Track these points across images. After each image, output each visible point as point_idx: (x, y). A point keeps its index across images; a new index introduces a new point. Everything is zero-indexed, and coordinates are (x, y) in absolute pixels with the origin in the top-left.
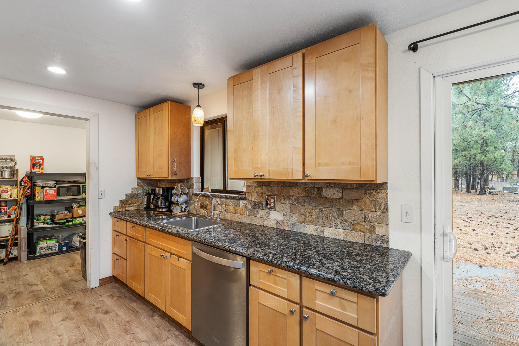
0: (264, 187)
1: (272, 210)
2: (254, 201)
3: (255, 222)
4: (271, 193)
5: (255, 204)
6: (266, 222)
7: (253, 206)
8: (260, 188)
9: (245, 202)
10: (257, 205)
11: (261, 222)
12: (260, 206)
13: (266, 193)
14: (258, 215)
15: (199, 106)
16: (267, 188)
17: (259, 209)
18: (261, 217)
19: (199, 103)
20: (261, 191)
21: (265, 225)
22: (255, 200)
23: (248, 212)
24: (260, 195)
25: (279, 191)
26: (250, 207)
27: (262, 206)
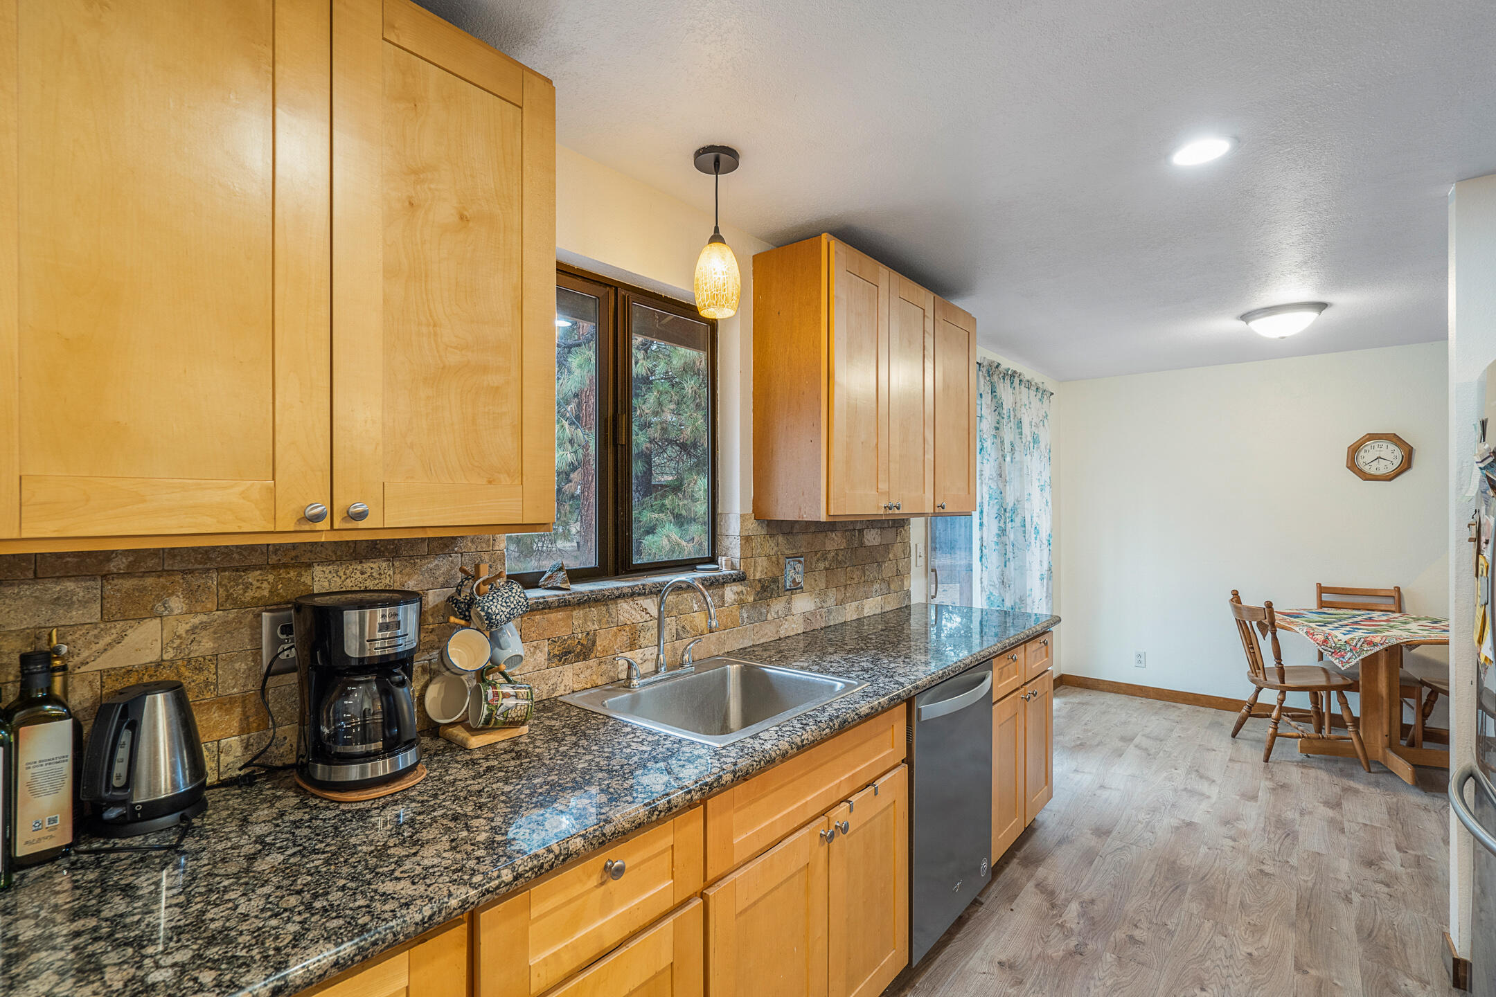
0: (780, 538)
1: (796, 593)
2: (760, 581)
3: (762, 637)
4: (795, 551)
5: (763, 586)
6: (786, 626)
7: (759, 592)
8: (772, 543)
9: (737, 587)
10: (768, 587)
11: (774, 631)
12: (773, 589)
13: (786, 552)
14: (769, 615)
15: (717, 238)
16: (788, 540)
17: (771, 597)
18: (776, 616)
19: (716, 229)
20: (775, 549)
21: (783, 634)
22: (763, 577)
23: (745, 616)
24: (774, 559)
25: (808, 543)
26: (751, 599)
27: (778, 587)
